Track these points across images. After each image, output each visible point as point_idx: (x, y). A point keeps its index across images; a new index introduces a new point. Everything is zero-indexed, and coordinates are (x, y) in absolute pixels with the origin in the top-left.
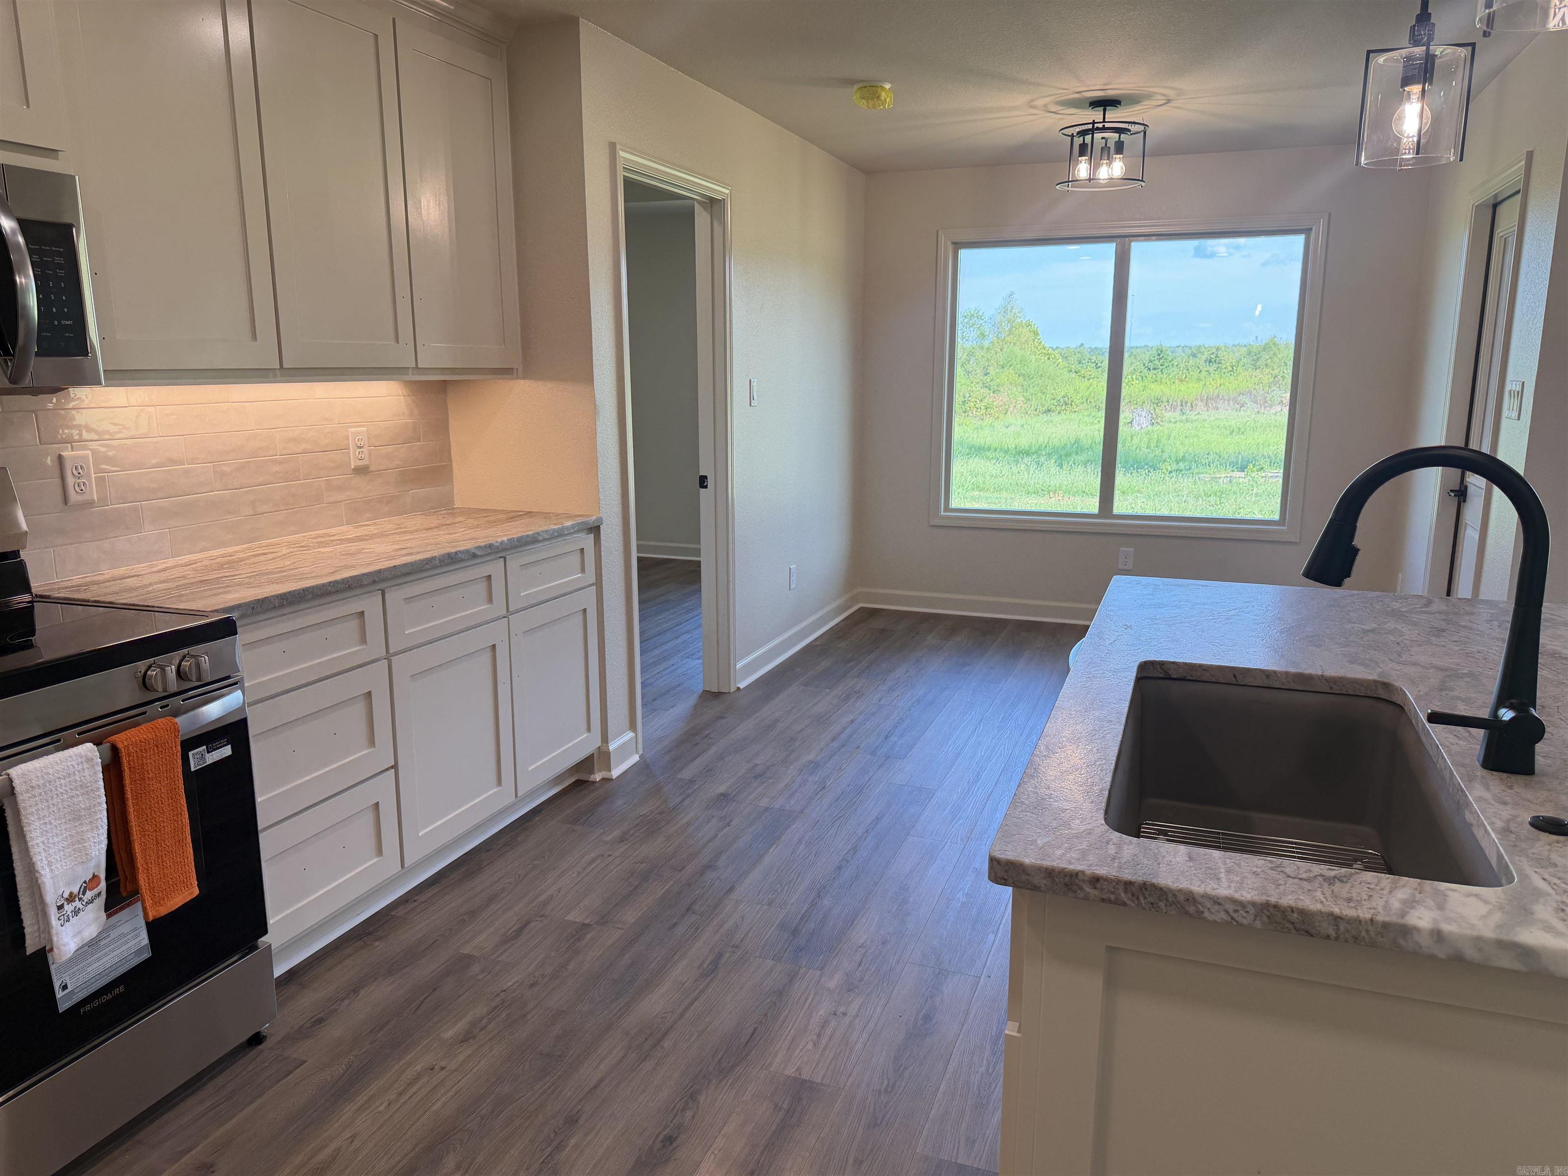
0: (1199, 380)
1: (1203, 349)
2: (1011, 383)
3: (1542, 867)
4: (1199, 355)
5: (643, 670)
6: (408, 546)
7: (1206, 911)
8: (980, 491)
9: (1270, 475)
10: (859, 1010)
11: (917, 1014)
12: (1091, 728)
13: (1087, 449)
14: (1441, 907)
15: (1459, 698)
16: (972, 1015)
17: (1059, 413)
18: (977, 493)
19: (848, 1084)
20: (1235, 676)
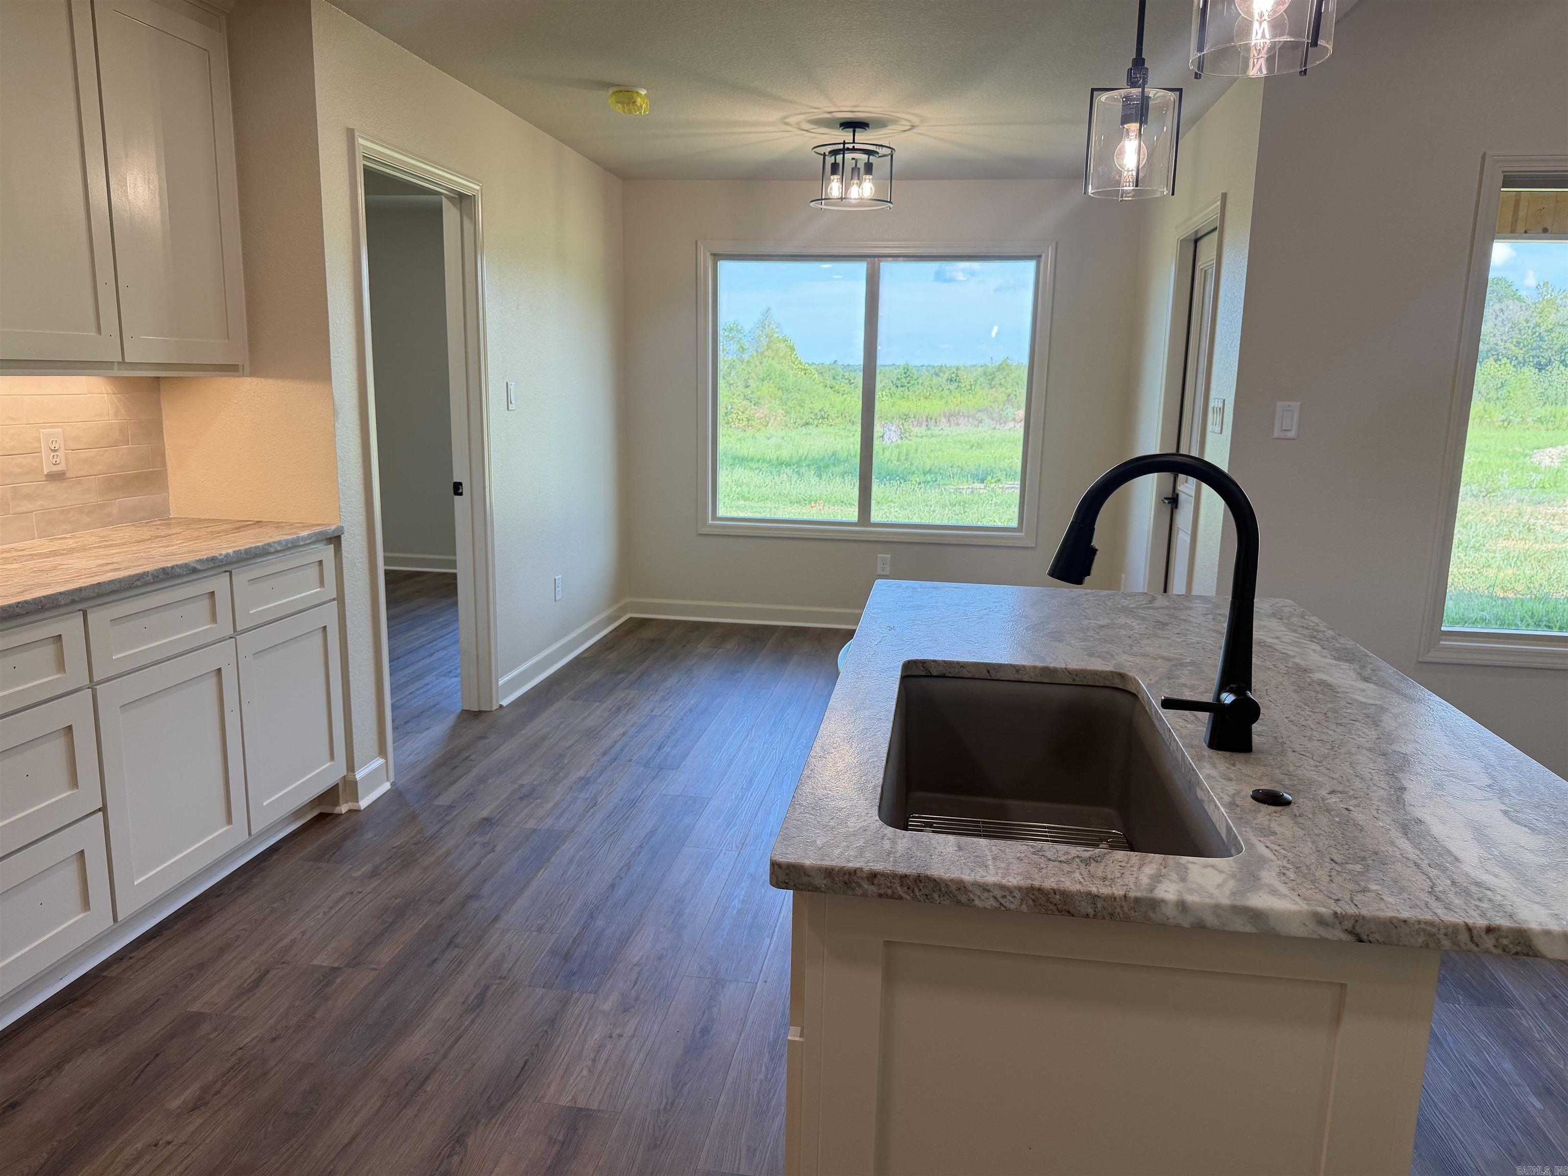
0: (942, 398)
1: (944, 369)
2: (771, 396)
3: (1265, 836)
4: (941, 375)
5: (393, 692)
6: (116, 561)
7: (976, 899)
8: (745, 500)
9: (1006, 486)
10: (635, 1030)
11: (695, 1027)
12: (862, 727)
13: (844, 461)
14: (1183, 880)
15: (1185, 685)
16: (750, 1021)
17: (817, 426)
18: (742, 502)
19: (627, 1107)
20: (988, 672)
